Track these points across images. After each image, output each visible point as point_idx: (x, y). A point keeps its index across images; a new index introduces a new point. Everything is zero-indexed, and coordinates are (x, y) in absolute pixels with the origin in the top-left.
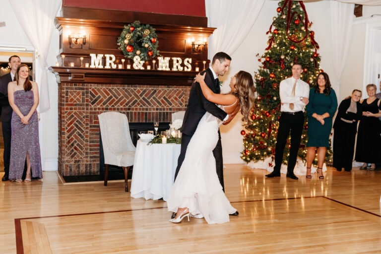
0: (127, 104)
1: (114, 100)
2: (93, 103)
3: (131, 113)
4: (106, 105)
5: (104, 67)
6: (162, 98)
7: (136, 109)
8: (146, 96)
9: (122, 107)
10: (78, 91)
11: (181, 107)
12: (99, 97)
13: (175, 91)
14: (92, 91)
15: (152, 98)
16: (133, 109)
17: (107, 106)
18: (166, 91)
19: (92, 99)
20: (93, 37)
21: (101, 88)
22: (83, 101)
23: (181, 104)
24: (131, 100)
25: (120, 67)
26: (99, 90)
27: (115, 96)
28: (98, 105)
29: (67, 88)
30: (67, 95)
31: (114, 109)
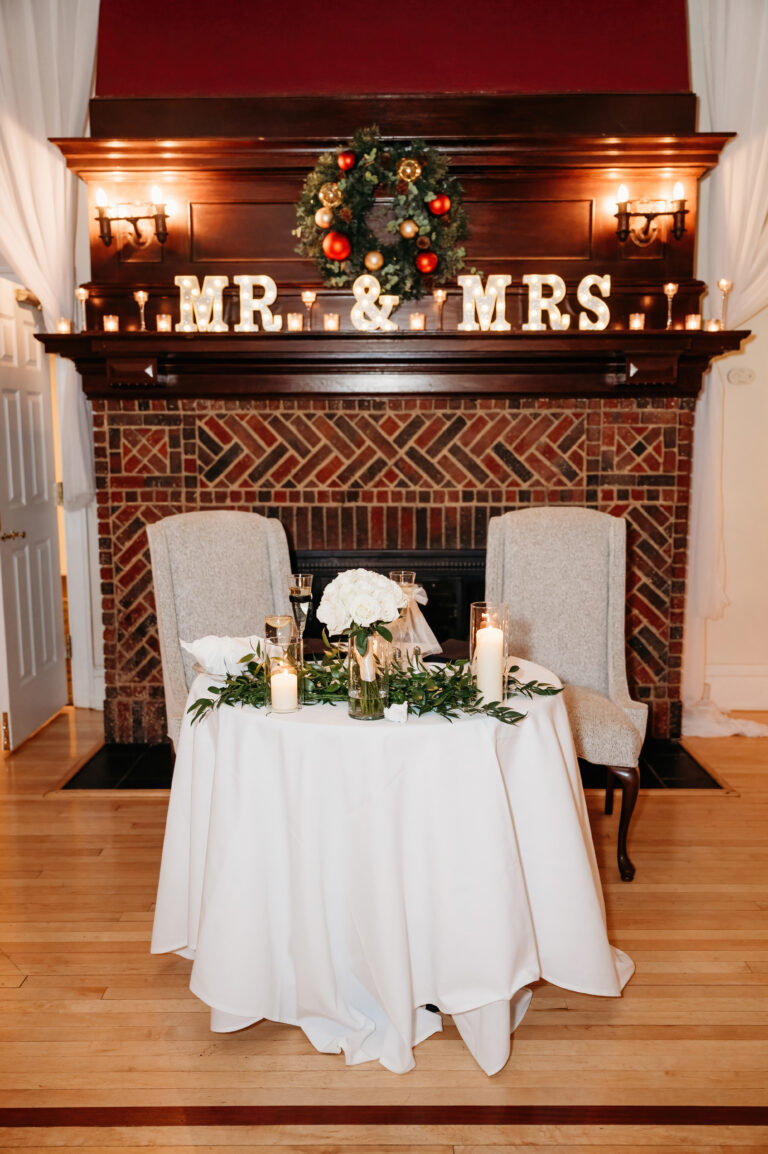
0: (343, 478)
1: (292, 461)
2: (211, 476)
3: (362, 511)
4: (261, 481)
5: (231, 327)
6: (489, 451)
7: (382, 497)
8: (421, 442)
9: (323, 487)
10: (154, 428)
11: (570, 486)
12: (236, 450)
13: (547, 422)
14: (206, 429)
15: (445, 452)
16: (368, 497)
17: (268, 484)
18: (504, 421)
19: (206, 460)
20: (207, 212)
21: (242, 417)
22: (176, 468)
23: (571, 475)
24: (359, 463)
25: (295, 323)
26: (232, 423)
27: (296, 445)
28: (232, 481)
29: (113, 420)
30: (114, 443)
31: (295, 497)
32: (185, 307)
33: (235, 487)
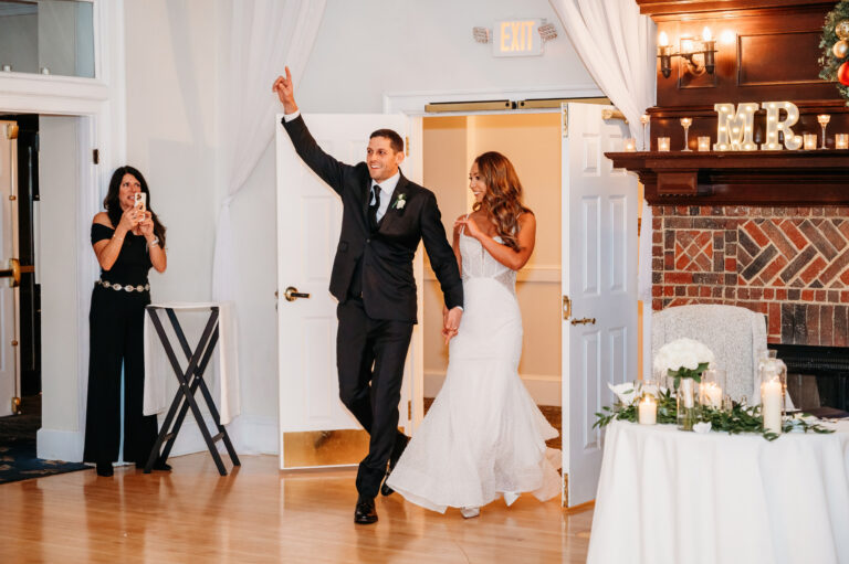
1: (820, 263)
2: (749, 274)
4: (791, 281)
5: (759, 147)
10: (702, 231)
12: (771, 251)
14: (746, 232)
17: (797, 284)
19: (745, 262)
21: (777, 222)
22: (719, 266)
25: (810, 142)
26: (769, 227)
27: (823, 249)
28: (767, 280)
29: (669, 223)
30: (669, 244)
31: (821, 296)
32: (721, 129)
33: (769, 285)
